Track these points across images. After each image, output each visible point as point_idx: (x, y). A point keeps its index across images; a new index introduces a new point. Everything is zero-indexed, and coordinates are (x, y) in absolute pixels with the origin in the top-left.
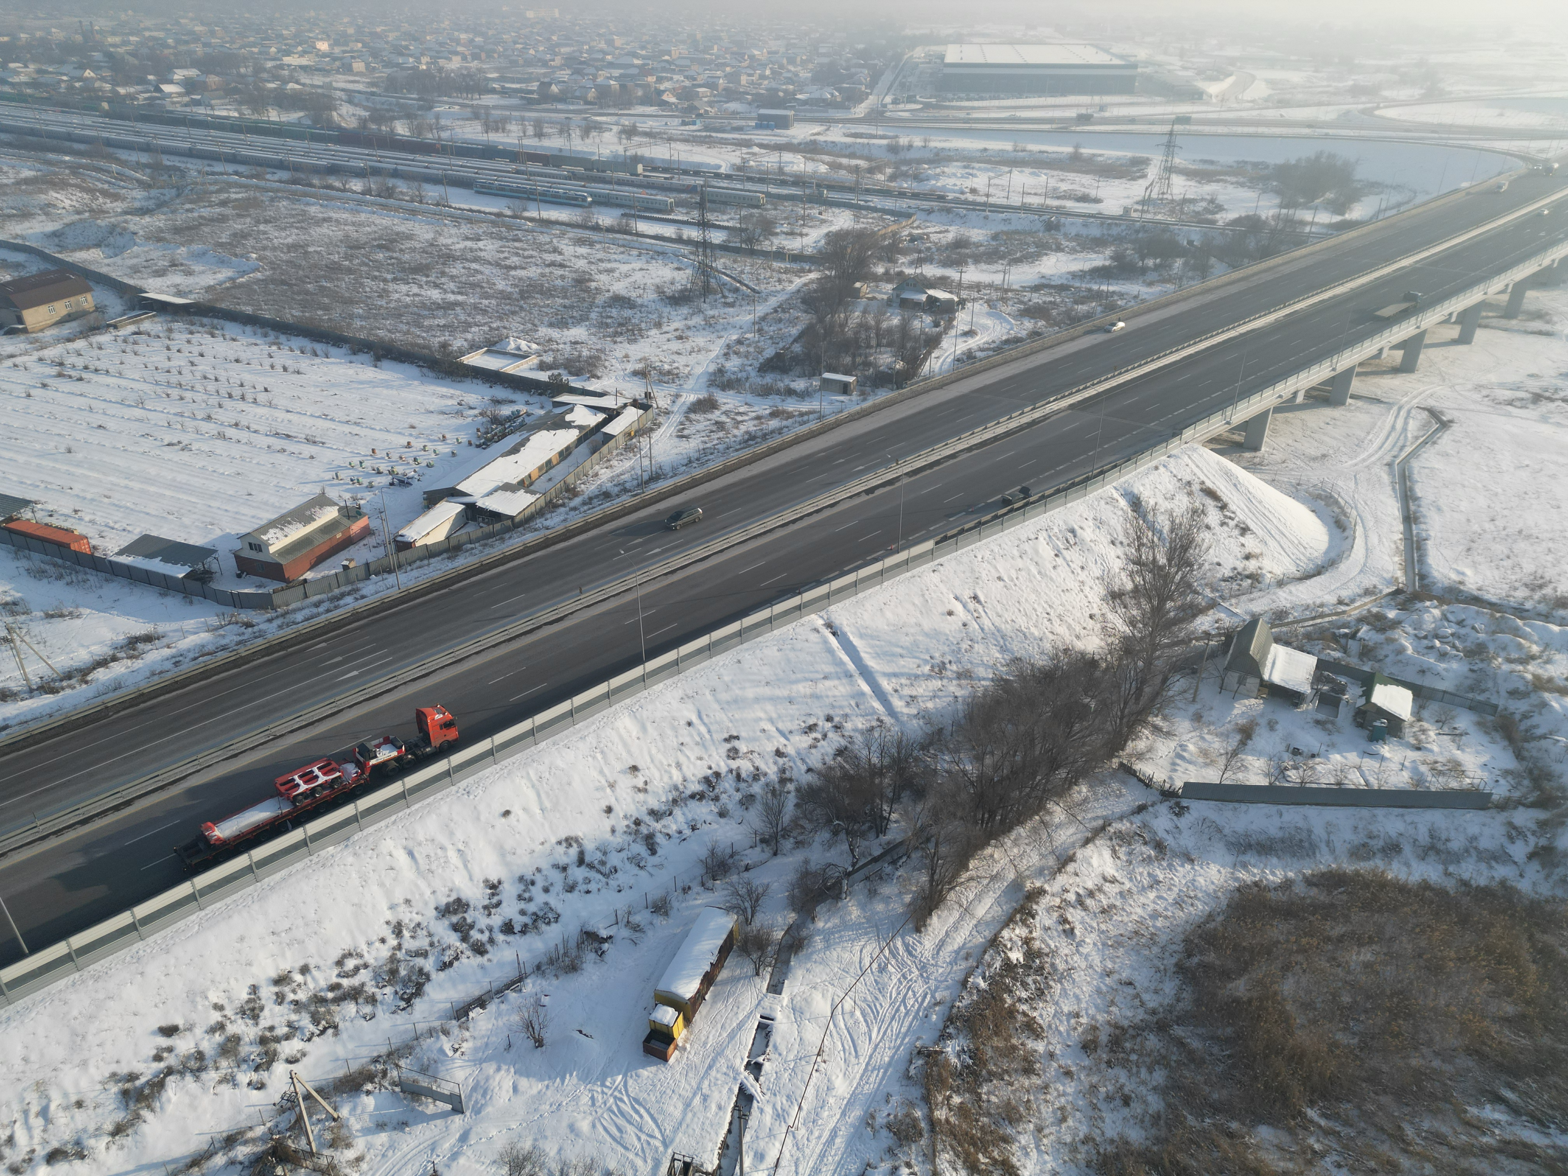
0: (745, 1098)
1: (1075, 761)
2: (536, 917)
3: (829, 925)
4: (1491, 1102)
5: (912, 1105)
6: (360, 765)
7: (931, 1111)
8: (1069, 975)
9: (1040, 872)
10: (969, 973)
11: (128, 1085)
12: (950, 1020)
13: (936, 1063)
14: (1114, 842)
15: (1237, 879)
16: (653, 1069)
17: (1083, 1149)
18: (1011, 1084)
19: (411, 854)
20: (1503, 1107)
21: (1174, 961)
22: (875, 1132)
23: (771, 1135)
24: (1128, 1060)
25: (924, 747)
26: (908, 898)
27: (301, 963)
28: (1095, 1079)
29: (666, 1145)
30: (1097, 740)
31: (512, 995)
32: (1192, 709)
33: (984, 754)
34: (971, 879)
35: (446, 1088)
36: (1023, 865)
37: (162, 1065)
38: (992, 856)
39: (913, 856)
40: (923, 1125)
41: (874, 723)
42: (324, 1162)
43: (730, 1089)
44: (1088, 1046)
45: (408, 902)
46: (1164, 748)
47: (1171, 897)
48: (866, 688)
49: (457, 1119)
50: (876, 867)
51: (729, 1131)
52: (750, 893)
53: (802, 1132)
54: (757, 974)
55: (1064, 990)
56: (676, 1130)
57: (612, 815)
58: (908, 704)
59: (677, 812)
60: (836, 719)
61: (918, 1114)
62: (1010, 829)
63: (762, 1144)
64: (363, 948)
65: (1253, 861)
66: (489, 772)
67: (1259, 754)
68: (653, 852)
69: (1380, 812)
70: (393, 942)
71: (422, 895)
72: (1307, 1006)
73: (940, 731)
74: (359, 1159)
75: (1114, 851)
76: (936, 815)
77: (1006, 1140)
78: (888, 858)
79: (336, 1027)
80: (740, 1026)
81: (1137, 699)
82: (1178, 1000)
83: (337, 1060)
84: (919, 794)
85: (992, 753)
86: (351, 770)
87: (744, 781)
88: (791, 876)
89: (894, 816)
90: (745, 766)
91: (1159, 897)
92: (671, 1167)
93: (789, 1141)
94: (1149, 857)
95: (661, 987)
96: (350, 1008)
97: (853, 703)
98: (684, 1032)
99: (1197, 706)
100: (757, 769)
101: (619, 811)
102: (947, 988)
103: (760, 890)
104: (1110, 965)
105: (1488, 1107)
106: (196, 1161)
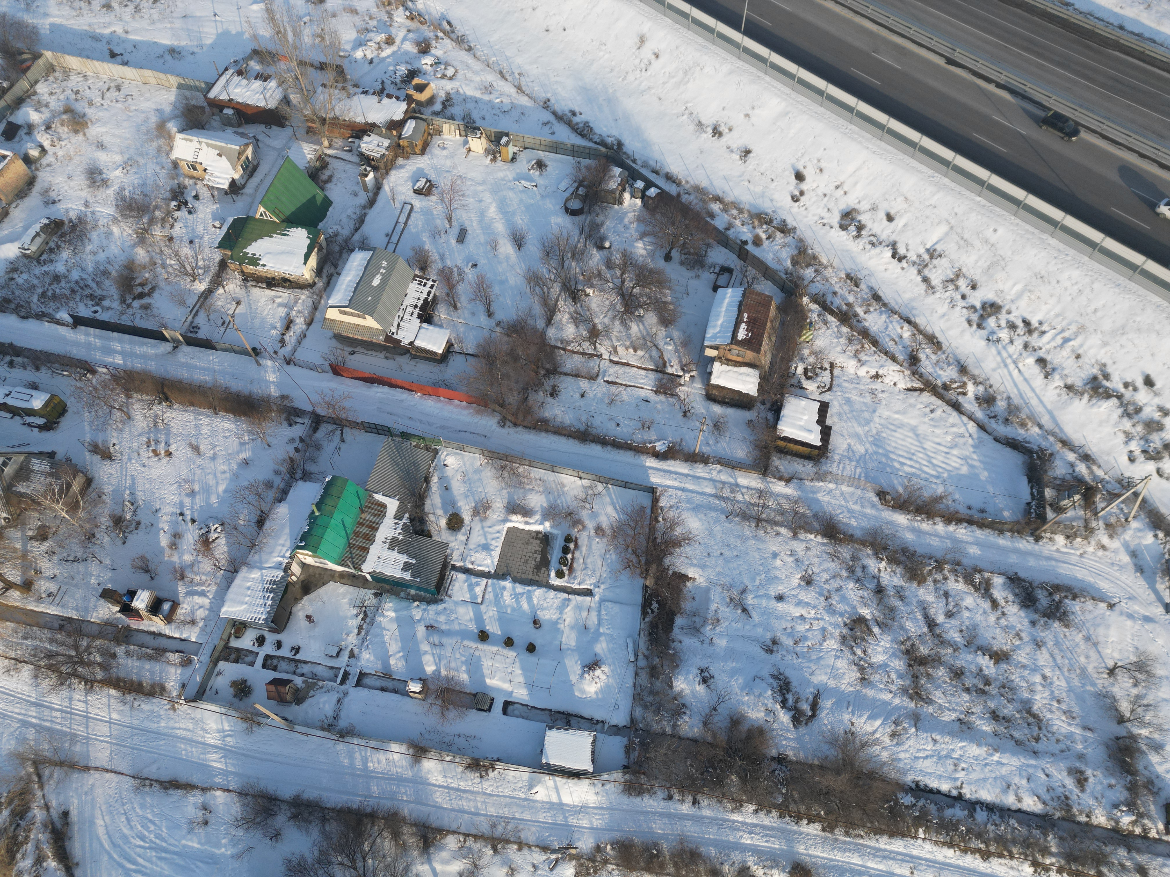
49: (1161, 610)
74: (1104, 548)
106: (1066, 443)
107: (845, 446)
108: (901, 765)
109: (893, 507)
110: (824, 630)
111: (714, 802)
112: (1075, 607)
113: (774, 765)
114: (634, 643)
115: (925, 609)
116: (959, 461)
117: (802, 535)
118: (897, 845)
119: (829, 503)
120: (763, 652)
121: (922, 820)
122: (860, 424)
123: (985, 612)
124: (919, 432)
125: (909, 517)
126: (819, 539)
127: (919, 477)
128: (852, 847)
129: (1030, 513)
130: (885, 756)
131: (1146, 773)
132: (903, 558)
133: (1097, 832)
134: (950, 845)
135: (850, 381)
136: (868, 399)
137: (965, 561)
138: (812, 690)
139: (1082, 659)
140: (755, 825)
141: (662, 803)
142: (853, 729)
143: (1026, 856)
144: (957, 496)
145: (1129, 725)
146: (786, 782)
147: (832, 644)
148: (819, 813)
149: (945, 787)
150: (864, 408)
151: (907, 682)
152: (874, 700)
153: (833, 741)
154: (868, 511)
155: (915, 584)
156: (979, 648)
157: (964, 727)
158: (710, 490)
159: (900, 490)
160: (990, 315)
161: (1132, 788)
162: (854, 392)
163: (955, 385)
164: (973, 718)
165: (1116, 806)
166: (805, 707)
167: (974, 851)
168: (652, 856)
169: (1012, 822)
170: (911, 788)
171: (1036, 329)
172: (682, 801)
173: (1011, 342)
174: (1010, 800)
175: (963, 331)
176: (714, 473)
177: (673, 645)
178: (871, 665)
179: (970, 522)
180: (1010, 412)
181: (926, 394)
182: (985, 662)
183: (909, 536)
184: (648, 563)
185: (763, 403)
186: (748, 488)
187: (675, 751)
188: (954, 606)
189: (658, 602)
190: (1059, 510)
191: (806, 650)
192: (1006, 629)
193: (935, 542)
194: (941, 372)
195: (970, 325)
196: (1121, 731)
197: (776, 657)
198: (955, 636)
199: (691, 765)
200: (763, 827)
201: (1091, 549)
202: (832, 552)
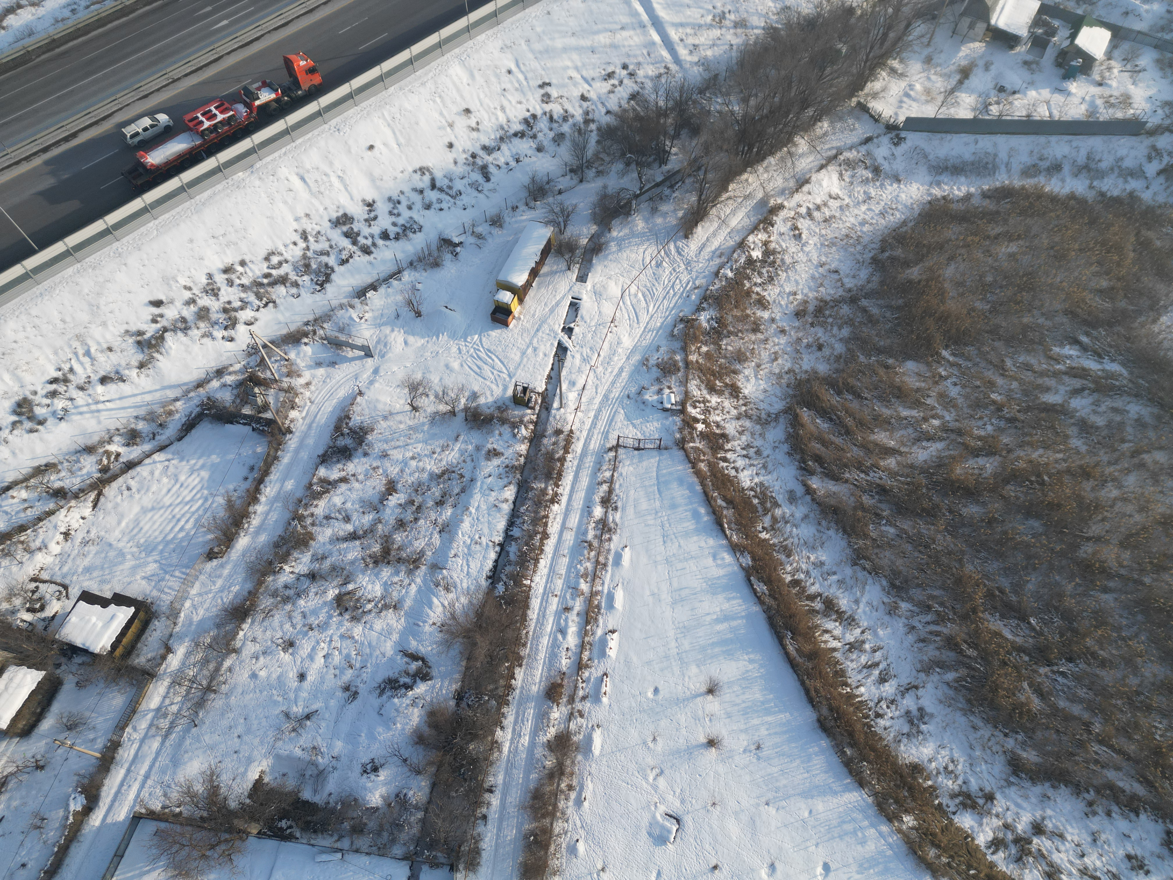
0: (562, 350)
1: (822, 101)
2: (405, 228)
3: (621, 234)
4: (1070, 344)
5: (674, 352)
6: (248, 105)
7: (687, 356)
8: (793, 267)
9: (782, 192)
10: (721, 266)
11: (139, 338)
12: (705, 298)
13: (692, 327)
14: (842, 167)
15: (930, 194)
16: (499, 331)
17: (786, 377)
18: (743, 339)
19: (302, 179)
20: (1077, 347)
21: (871, 255)
22: (649, 369)
23: (580, 371)
24: (826, 322)
25: (701, 92)
26: (680, 214)
27: (239, 258)
28: (800, 335)
29: (510, 377)
30: (843, 81)
31: (395, 283)
32: (926, 52)
33: (750, 96)
34: (730, 198)
35: (359, 342)
36: (769, 187)
37: (159, 326)
38: (747, 180)
39: (687, 181)
40: (680, 364)
41: (662, 71)
42: (285, 385)
43: (552, 344)
44: (799, 314)
45: (307, 215)
46: (896, 87)
47: (877, 209)
48: (656, 38)
49: (369, 360)
50: (658, 190)
51: (552, 369)
52: (562, 211)
53: (600, 369)
54: (569, 269)
55: (788, 277)
56: (517, 368)
57: (453, 150)
58: (691, 52)
59: (504, 147)
60: (631, 67)
61: (678, 357)
62: (763, 159)
63: (574, 376)
64: (282, 249)
65: (946, 180)
66: (352, 112)
67: (971, 91)
68: (488, 179)
69: (1054, 139)
70: (302, 245)
71: (317, 210)
72: (960, 284)
73: (716, 76)
74: (308, 384)
75: (841, 175)
76: (707, 149)
77: (735, 372)
78: (668, 183)
79: (274, 302)
80: (557, 304)
81: (882, 44)
82: (868, 282)
83: (280, 323)
84: (695, 131)
85: (756, 96)
86: (242, 110)
87: (556, 122)
88: (593, 198)
89: (674, 150)
90: (556, 109)
91: (869, 209)
92: (515, 390)
93: (592, 374)
94: (867, 179)
95: (501, 277)
96: (281, 290)
97: (645, 52)
98: (519, 308)
99: (930, 49)
100: (566, 111)
101: (459, 146)
102: (705, 277)
103: (570, 209)
104: (824, 259)
105: (1068, 347)
106: (200, 384)
107: (144, 582)
108: (472, 588)
109: (228, 547)
110: (342, 637)
111: (492, 770)
112: (356, 420)
113: (463, 705)
114: (323, 852)
115: (338, 539)
116: (193, 477)
117: (238, 644)
118: (535, 603)
119: (207, 610)
120: (356, 702)
121: (517, 579)
122: (121, 563)
123: (350, 490)
124: (150, 506)
125: (242, 534)
126: (245, 626)
127: (200, 517)
128: (535, 642)
129: (263, 431)
130: (464, 600)
131: (492, 409)
132: (284, 549)
133: (532, 453)
134: (537, 561)
135: (62, 564)
136: (92, 549)
137: (299, 494)
138: (399, 657)
139: (402, 426)
140: (514, 730)
141: (489, 827)
142: (439, 624)
143: (546, 506)
144: (231, 487)
145: (457, 409)
146: (479, 695)
147: (358, 630)
148: (507, 667)
149: (493, 556)
150: (103, 555)
151: (403, 568)
152: (415, 600)
153: (447, 644)
154: (226, 572)
155: (312, 543)
156: (381, 502)
157: (447, 529)
158: (155, 744)
159: (210, 536)
160: (31, 410)
161: (503, 421)
162: (78, 561)
163: (105, 461)
164: (440, 521)
165: (515, 436)
166: (414, 666)
167: (542, 544)
168: (536, 841)
169: (522, 509)
170: (492, 583)
171: (64, 375)
172: (489, 804)
173: (71, 399)
174: (506, 508)
175: (41, 439)
176: (135, 736)
177: (332, 804)
178: (383, 598)
179: (260, 481)
180: (153, 420)
181: (106, 491)
182: (394, 500)
183: (263, 538)
184: (230, 830)
185: (58, 666)
186: (165, 697)
187: (441, 809)
188: (340, 513)
189: (280, 820)
190: (265, 407)
191: (359, 658)
192: (367, 477)
193: (274, 517)
194: (85, 471)
195: (37, 431)
196: (461, 416)
197: (363, 689)
198: (367, 519)
199: (457, 791)
200: (516, 722)
201: (308, 394)
202: (264, 615)
